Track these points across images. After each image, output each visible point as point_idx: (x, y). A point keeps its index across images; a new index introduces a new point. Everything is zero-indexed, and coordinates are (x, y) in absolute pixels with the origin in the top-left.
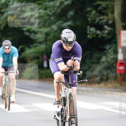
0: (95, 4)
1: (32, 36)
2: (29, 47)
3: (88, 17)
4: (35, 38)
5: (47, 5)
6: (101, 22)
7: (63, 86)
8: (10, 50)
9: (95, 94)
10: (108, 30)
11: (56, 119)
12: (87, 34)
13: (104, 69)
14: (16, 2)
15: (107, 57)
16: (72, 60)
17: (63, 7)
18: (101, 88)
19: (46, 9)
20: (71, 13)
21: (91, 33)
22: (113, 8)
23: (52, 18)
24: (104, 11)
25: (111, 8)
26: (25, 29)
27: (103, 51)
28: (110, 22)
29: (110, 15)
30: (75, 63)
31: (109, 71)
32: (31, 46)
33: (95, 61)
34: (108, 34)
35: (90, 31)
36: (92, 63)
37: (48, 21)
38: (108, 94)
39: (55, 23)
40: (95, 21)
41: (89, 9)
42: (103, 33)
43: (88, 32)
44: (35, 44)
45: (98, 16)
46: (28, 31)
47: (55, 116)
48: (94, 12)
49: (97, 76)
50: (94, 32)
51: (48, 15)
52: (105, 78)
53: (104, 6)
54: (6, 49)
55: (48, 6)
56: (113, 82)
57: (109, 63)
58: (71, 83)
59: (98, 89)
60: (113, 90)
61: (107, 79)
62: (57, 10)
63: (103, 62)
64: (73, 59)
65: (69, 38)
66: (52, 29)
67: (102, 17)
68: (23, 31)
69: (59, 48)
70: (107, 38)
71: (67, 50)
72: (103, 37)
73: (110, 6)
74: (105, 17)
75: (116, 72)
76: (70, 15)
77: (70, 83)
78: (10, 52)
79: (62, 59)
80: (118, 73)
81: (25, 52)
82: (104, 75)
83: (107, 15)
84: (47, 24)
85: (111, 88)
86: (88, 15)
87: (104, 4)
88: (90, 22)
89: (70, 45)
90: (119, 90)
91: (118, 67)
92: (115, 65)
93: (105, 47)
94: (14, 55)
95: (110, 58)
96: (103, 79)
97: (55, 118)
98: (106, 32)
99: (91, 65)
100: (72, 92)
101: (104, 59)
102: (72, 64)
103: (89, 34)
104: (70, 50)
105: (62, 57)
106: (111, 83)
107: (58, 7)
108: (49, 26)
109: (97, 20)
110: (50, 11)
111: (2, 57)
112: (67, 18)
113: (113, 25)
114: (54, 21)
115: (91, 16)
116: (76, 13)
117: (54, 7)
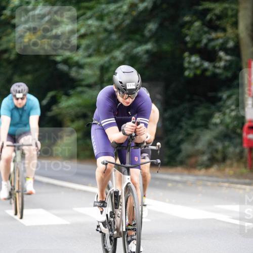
0: (200, 8)
1: (73, 73)
2: (68, 95)
3: (186, 35)
4: (80, 77)
5: (103, 10)
6: (212, 44)
7: (115, 171)
8: (24, 101)
9: (200, 188)
10: (226, 61)
11: (101, 232)
12: (183, 69)
13: (216, 138)
14: (41, 4)
15: (224, 114)
16: (134, 123)
17: (135, 13)
18: (211, 176)
19: (101, 18)
20: (152, 26)
21: (192, 66)
22: (236, 15)
23: (114, 36)
24: (218, 23)
25: (232, 16)
26: (59, 59)
27: (215, 102)
28: (231, 44)
29: (230, 30)
30: (139, 128)
31: (227, 143)
32: (71, 92)
33: (199, 122)
34: (225, 68)
35: (190, 63)
36: (194, 127)
37: (106, 43)
38: (226, 189)
39: (120, 46)
40: (200, 41)
41: (187, 18)
42: (215, 67)
43: (186, 65)
44: (79, 89)
45: (205, 33)
46: (66, 61)
47: (98, 226)
48: (197, 24)
49: (203, 153)
50: (198, 64)
51: (106, 30)
52: (219, 156)
53: (217, 11)
54: (17, 99)
55: (105, 11)
56: (235, 164)
57: (227, 126)
58: (130, 166)
59: (205, 178)
60: (236, 180)
61: (224, 159)
62: (123, 21)
63: (216, 125)
64: (134, 121)
65: (129, 84)
66: (114, 58)
67: (213, 35)
68: (56, 63)
69: (111, 99)
70: (223, 77)
71: (125, 104)
72: (215, 75)
73: (230, 13)
74: (220, 34)
75: (241, 144)
76: (150, 31)
77: (127, 165)
78: (25, 105)
79: (115, 121)
80: (245, 145)
81: (60, 104)
82: (217, 151)
83: (224, 30)
84: (103, 48)
85: (231, 176)
86: (185, 31)
87: (218, 8)
88: (189, 45)
89: (130, 95)
90: (247, 181)
91: (244, 135)
92: (239, 131)
93: (220, 94)
94: (32, 113)
95: (230, 117)
96: (216, 160)
97: (97, 230)
98: (222, 64)
99: (191, 131)
100: (130, 182)
101: (217, 119)
102: (134, 130)
103: (189, 68)
104: (129, 105)
105: (115, 118)
106: (231, 166)
107: (126, 14)
108: (107, 52)
109: (205, 41)
110: (110, 23)
111: (10, 115)
112: (143, 36)
113: (236, 51)
114: (118, 42)
115: (191, 32)
116: (161, 26)
117: (119, 13)
